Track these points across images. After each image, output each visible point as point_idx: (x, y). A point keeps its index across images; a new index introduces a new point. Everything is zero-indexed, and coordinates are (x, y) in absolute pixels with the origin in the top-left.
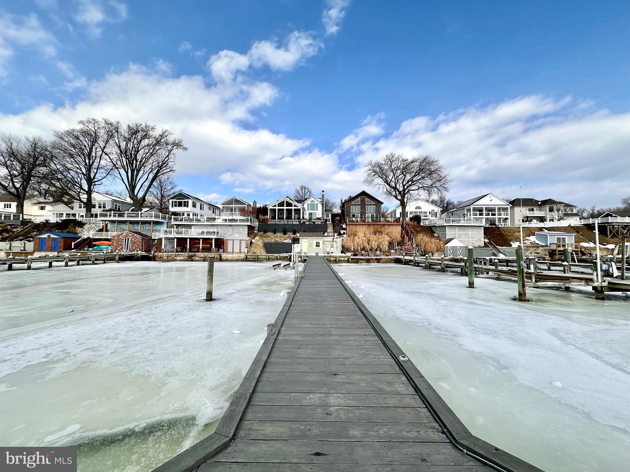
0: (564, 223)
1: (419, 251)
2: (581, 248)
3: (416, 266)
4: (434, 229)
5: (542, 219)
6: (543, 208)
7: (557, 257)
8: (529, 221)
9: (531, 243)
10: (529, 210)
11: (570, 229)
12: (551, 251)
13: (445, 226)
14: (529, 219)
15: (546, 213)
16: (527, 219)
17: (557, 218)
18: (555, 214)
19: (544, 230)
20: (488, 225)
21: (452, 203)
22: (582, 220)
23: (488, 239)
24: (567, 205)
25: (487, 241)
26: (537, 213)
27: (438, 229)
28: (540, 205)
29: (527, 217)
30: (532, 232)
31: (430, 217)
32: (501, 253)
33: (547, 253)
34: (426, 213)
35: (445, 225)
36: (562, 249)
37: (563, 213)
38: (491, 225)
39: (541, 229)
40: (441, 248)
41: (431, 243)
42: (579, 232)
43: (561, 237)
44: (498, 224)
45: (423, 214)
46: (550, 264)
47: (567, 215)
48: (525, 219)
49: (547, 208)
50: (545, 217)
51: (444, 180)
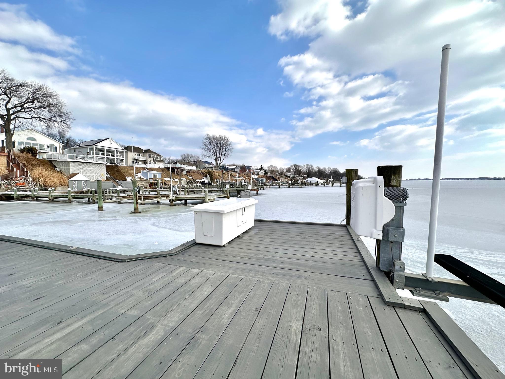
0: (157, 166)
1: (37, 185)
2: (164, 181)
3: (34, 201)
4: (55, 164)
5: (145, 162)
6: (145, 155)
7: (153, 187)
8: (137, 163)
9: (139, 178)
10: (137, 155)
11: (159, 170)
12: (150, 183)
13: (69, 162)
14: (137, 162)
15: (147, 158)
16: (136, 162)
17: (153, 162)
18: (152, 160)
19: (146, 169)
20: (108, 163)
21: (73, 141)
22: (165, 164)
23: (109, 174)
24: (158, 155)
25: (108, 176)
26: (142, 158)
27: (60, 164)
28: (143, 153)
29: (136, 160)
30: (139, 171)
31: (48, 150)
32: (120, 185)
33: (148, 184)
34: (43, 146)
35: (68, 160)
36: (156, 182)
37: (156, 159)
38: (111, 163)
39: (144, 169)
40: (64, 182)
41: (53, 178)
42: (163, 172)
43: (155, 174)
44: (116, 163)
45: (39, 147)
46: (150, 190)
47: (158, 161)
48: (135, 161)
49: (148, 155)
50: (147, 161)
51: (66, 117)
